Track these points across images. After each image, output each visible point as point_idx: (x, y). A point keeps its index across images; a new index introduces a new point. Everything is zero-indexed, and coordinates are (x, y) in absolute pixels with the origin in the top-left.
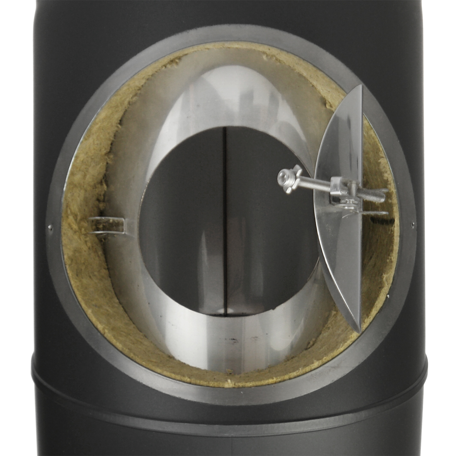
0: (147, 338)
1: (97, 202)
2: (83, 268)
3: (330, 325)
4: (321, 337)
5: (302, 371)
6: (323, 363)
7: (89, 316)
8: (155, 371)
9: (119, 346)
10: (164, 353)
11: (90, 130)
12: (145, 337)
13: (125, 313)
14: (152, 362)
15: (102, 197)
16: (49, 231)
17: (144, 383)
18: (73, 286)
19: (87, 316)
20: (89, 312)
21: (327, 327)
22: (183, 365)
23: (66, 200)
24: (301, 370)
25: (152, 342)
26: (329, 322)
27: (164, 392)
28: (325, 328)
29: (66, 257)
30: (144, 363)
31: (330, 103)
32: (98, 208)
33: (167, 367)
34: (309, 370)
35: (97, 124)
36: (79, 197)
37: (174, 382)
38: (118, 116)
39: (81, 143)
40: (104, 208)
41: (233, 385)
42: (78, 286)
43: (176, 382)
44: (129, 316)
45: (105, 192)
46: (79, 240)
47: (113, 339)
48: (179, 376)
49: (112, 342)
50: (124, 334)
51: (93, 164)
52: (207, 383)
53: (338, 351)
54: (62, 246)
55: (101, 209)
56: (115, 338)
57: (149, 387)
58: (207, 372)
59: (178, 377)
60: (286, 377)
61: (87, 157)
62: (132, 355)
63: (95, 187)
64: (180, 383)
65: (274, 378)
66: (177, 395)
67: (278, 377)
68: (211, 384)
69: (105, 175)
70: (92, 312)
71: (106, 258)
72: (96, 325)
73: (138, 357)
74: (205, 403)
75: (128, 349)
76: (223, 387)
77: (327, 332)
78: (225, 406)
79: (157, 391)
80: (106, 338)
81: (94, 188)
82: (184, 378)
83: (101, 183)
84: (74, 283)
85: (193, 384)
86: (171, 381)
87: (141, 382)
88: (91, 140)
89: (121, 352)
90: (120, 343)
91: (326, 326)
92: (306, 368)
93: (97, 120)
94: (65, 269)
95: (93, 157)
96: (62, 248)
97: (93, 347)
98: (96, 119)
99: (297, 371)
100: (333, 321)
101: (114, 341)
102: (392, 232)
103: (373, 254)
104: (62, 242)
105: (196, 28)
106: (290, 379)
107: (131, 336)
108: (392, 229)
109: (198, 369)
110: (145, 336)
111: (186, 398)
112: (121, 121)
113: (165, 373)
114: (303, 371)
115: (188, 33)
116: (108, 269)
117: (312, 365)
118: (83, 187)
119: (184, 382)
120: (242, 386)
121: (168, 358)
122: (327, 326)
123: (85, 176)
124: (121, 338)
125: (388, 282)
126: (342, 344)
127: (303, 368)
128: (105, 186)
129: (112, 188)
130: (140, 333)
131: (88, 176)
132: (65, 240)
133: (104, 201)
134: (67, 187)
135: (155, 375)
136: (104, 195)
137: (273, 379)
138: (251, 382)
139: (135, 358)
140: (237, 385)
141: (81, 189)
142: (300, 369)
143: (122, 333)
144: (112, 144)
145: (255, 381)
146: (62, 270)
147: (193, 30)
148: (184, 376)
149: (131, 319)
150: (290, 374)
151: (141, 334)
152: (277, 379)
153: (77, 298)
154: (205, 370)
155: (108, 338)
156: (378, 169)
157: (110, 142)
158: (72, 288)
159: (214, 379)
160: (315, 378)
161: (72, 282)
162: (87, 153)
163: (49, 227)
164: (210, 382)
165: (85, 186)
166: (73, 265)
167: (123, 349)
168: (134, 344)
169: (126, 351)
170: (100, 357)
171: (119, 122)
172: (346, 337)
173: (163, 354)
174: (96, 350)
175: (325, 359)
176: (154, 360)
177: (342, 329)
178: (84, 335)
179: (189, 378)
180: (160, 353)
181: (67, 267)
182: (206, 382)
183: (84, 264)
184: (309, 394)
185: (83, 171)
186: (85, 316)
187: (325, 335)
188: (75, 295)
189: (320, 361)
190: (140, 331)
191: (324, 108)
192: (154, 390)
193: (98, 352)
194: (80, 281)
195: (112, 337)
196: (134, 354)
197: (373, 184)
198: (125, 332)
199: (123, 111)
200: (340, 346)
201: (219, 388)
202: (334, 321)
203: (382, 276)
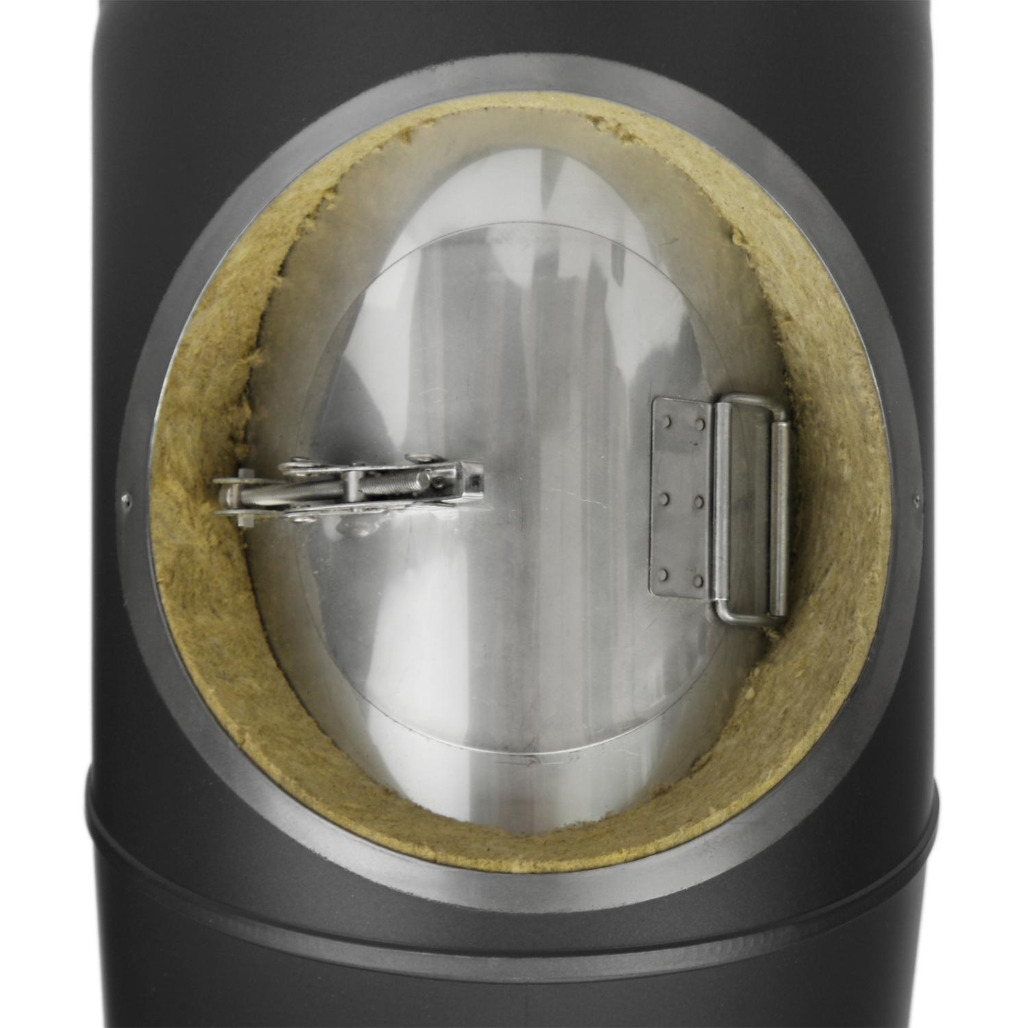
0: (339, 749)
1: (230, 443)
2: (197, 591)
3: (739, 722)
4: (719, 747)
5: (685, 833)
6: (732, 815)
7: (208, 702)
8: (356, 831)
9: (276, 772)
10: (375, 782)
11: (213, 287)
12: (333, 746)
13: (289, 689)
14: (347, 808)
15: (242, 433)
16: (124, 506)
17: (331, 858)
18: (175, 633)
19: (204, 700)
20: (209, 693)
21: (732, 726)
22: (417, 812)
23: (159, 438)
24: (682, 832)
25: (348, 757)
26: (737, 713)
27: (375, 880)
28: (726, 728)
29: (158, 567)
30: (330, 814)
31: (741, 233)
32: (232, 455)
33: (383, 820)
34: (701, 832)
35: (230, 273)
36: (189, 432)
37: (399, 858)
38: (277, 256)
39: (193, 315)
40: (245, 455)
41: (530, 867)
42: (186, 633)
43: (404, 859)
44: (298, 697)
45: (248, 421)
46: (189, 528)
47: (262, 756)
48: (410, 844)
49: (259, 764)
50: (288, 742)
51: (221, 361)
52: (473, 861)
53: (762, 787)
54: (151, 543)
55: (240, 459)
56: (266, 753)
57: (342, 868)
58: (471, 830)
59: (408, 847)
60: (651, 848)
61: (208, 346)
62: (303, 794)
63: (224, 410)
64: (411, 861)
65: (623, 850)
66: (405, 889)
67: (632, 849)
68: (482, 864)
69: (248, 383)
70: (217, 693)
71: (249, 564)
72: (223, 722)
73: (317, 800)
74: (466, 907)
75: (296, 779)
76: (508, 870)
77: (733, 736)
78: (513, 914)
79: (359, 877)
80: (245, 754)
81: (222, 414)
82: (420, 850)
83: (239, 403)
84: (177, 625)
85: (441, 864)
86: (392, 855)
87: (323, 855)
88: (215, 309)
89: (280, 786)
90: (277, 766)
91: (730, 722)
92: (694, 827)
93: (229, 266)
94: (156, 593)
95: (221, 346)
96: (151, 547)
97: (218, 772)
98: (226, 262)
99: (674, 835)
100: (745, 711)
101: (263, 761)
102: (876, 519)
103: (831, 564)
104: (150, 534)
105: (451, 62)
106: (658, 852)
107: (303, 745)
108: (875, 512)
109: (450, 822)
110: (334, 743)
111: (424, 896)
112: (283, 266)
113: (378, 837)
114: (687, 833)
115: (434, 71)
116: (254, 590)
117: (707, 820)
118: (200, 411)
119: (421, 858)
120: (552, 869)
121: (384, 797)
122: (733, 722)
123: (203, 387)
124: (279, 753)
125: (867, 628)
126: (771, 772)
127: (687, 827)
128: (247, 410)
129: (264, 413)
130: (323, 735)
131: (210, 389)
132: (157, 530)
133: (245, 441)
134: (161, 411)
135: (355, 840)
136: (246, 429)
137: (621, 853)
138: (572, 859)
139: (310, 800)
140: (539, 868)
141: (194, 416)
142: (681, 829)
143: (282, 739)
144: (263, 317)
145: (580, 858)
146: (152, 597)
147: (445, 64)
148: (420, 844)
149: (302, 704)
150: (659, 841)
151: (326, 737)
152: (629, 853)
153: (182, 659)
154: (464, 824)
155: (249, 753)
156: (846, 378)
157: (258, 314)
158: (172, 636)
159: (489, 850)
160: (714, 848)
161: (173, 625)
162: (207, 338)
163: (124, 498)
164: (480, 860)
165: (204, 409)
166: (174, 586)
167: (283, 779)
168: (308, 765)
169: (291, 785)
170: (232, 796)
171: (279, 269)
172: (780, 753)
173: (373, 785)
174: (223, 778)
175: (734, 806)
176: (354, 805)
177: (768, 731)
178: (197, 745)
179: (433, 848)
180: (368, 784)
181: (162, 588)
182: (470, 858)
183: (200, 580)
184: (699, 884)
185: (199, 377)
186: (201, 701)
187: (728, 743)
188: (179, 654)
189: (725, 810)
190: (324, 732)
191: (727, 244)
192: (352, 874)
193: (229, 783)
194: (190, 620)
195: (260, 753)
196: (309, 791)
197: (832, 411)
198: (288, 737)
199: (289, 245)
200: (767, 775)
201: (499, 872)
202: (747, 712)
203: (855, 615)
